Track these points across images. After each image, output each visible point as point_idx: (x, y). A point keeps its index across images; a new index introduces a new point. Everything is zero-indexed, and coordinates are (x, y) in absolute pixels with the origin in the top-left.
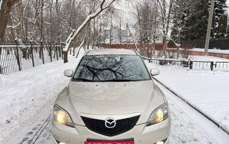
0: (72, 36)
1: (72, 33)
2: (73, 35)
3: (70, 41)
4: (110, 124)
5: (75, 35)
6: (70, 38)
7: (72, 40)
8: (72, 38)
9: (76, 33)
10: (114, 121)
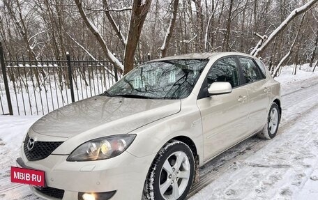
0: (260, 46)
1: (261, 41)
2: (262, 44)
3: (256, 53)
4: (31, 144)
5: (264, 45)
6: (256, 50)
8: (260, 49)
9: (267, 41)
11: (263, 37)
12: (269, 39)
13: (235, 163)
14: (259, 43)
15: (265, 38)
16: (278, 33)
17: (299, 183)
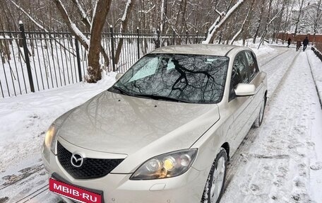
0: (218, 23)
1: (219, 18)
2: (220, 20)
3: (214, 30)
4: (77, 161)
5: (222, 21)
6: (214, 26)
7: (217, 29)
8: (218, 26)
9: (225, 18)
10: (82, 159)
11: (221, 14)
12: (227, 16)
13: (241, 155)
14: (218, 20)
15: (223, 15)
16: (235, 10)
17: (305, 173)
